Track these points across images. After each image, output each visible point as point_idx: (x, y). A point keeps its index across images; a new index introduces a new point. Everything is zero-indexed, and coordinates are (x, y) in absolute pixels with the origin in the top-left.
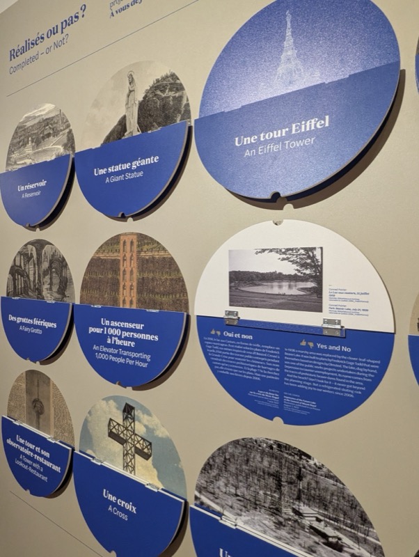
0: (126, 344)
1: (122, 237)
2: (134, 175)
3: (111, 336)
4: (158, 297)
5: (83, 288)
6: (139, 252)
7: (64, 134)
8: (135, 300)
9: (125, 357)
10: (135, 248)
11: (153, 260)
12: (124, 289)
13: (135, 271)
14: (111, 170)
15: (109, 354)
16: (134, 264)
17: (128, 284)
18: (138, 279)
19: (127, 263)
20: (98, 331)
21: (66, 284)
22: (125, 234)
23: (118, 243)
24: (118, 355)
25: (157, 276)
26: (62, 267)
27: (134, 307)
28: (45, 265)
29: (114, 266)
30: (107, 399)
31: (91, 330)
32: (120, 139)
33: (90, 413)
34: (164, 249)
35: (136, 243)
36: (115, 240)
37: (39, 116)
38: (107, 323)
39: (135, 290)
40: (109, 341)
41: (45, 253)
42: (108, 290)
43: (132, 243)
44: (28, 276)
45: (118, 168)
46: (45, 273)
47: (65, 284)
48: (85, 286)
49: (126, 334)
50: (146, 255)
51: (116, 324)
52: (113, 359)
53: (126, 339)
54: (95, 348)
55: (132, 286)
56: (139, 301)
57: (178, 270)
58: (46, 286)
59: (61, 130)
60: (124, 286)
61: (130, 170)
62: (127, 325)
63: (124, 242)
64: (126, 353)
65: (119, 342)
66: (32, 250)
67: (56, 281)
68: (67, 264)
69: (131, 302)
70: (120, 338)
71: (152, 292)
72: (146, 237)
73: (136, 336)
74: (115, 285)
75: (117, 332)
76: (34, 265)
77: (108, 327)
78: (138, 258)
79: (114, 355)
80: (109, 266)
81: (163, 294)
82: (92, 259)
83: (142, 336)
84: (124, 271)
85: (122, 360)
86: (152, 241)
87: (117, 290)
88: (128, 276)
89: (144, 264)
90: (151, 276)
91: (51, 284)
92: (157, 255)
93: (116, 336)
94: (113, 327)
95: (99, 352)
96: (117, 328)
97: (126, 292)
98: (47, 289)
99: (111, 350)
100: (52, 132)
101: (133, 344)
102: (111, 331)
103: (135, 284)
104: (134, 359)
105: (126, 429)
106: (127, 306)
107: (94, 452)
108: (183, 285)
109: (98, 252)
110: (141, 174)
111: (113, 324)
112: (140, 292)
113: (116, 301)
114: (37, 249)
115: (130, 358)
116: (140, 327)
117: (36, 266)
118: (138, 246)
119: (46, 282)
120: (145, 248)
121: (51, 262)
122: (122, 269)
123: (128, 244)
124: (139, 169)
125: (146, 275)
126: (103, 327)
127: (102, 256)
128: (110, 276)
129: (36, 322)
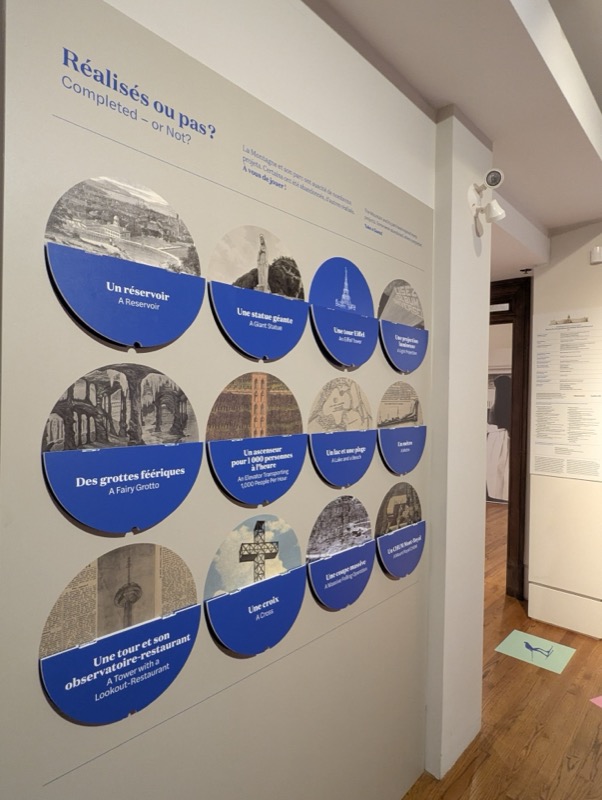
0: (269, 466)
1: (254, 376)
2: (275, 327)
3: (255, 464)
4: (283, 426)
5: (209, 424)
6: (269, 389)
7: (183, 247)
8: (265, 430)
9: (268, 478)
10: (265, 386)
11: (279, 397)
12: (255, 421)
13: (265, 405)
14: (254, 315)
15: (254, 480)
16: (265, 399)
17: (259, 417)
18: (268, 412)
19: (258, 399)
20: (242, 462)
21: (185, 422)
22: (257, 373)
23: (250, 380)
24: (263, 479)
25: (283, 408)
26: (178, 402)
27: (264, 436)
28: (148, 399)
29: (246, 401)
30: (238, 528)
31: (234, 463)
32: (252, 288)
33: (218, 553)
34: (287, 389)
35: (266, 382)
36: (247, 377)
37: (135, 198)
38: (250, 453)
39: (265, 422)
40: (253, 469)
41: (148, 384)
42: (240, 424)
43: (263, 381)
44: (108, 416)
45: (261, 316)
46: (146, 410)
47: (182, 422)
48: (212, 421)
49: (268, 459)
50: (274, 392)
51: (259, 452)
52: (258, 483)
53: (269, 462)
54: (240, 479)
55: (262, 418)
56: (268, 430)
57: (296, 404)
58: (149, 426)
59: (179, 240)
60: (255, 419)
61: (271, 322)
62: (268, 451)
63: (256, 381)
64: (269, 475)
65: (263, 467)
66: (118, 377)
67: (168, 419)
68: (186, 399)
69: (262, 432)
70: (263, 463)
71: (279, 422)
72: (274, 378)
73: (276, 458)
74: (247, 419)
75: (259, 459)
76: (123, 399)
77: (251, 457)
78: (268, 395)
79: (259, 480)
80: (241, 401)
81: (287, 423)
82: (222, 394)
83: (282, 457)
84: (256, 405)
85: (267, 482)
86: (279, 381)
87: (249, 423)
88: (259, 410)
89: (272, 400)
90: (278, 409)
91: (158, 423)
92: (283, 392)
93: (259, 463)
94: (255, 456)
95: (243, 482)
96: (259, 455)
97: (257, 424)
98: (151, 431)
99: (256, 476)
100: (162, 233)
101: (274, 465)
102: (254, 460)
103: (265, 416)
104: (277, 476)
105: (258, 544)
106: (258, 436)
107: (223, 589)
108: (300, 415)
109: (229, 387)
110: (280, 328)
111: (256, 452)
112: (269, 422)
113: (247, 433)
114: (128, 378)
115: (273, 477)
116: (278, 450)
117: (128, 400)
118: (268, 385)
119: (149, 421)
120: (274, 386)
121: (159, 396)
122: (253, 403)
123: (259, 382)
124: (279, 324)
125: (274, 409)
126: (246, 458)
127: (234, 391)
128: (242, 410)
129: (145, 475)
